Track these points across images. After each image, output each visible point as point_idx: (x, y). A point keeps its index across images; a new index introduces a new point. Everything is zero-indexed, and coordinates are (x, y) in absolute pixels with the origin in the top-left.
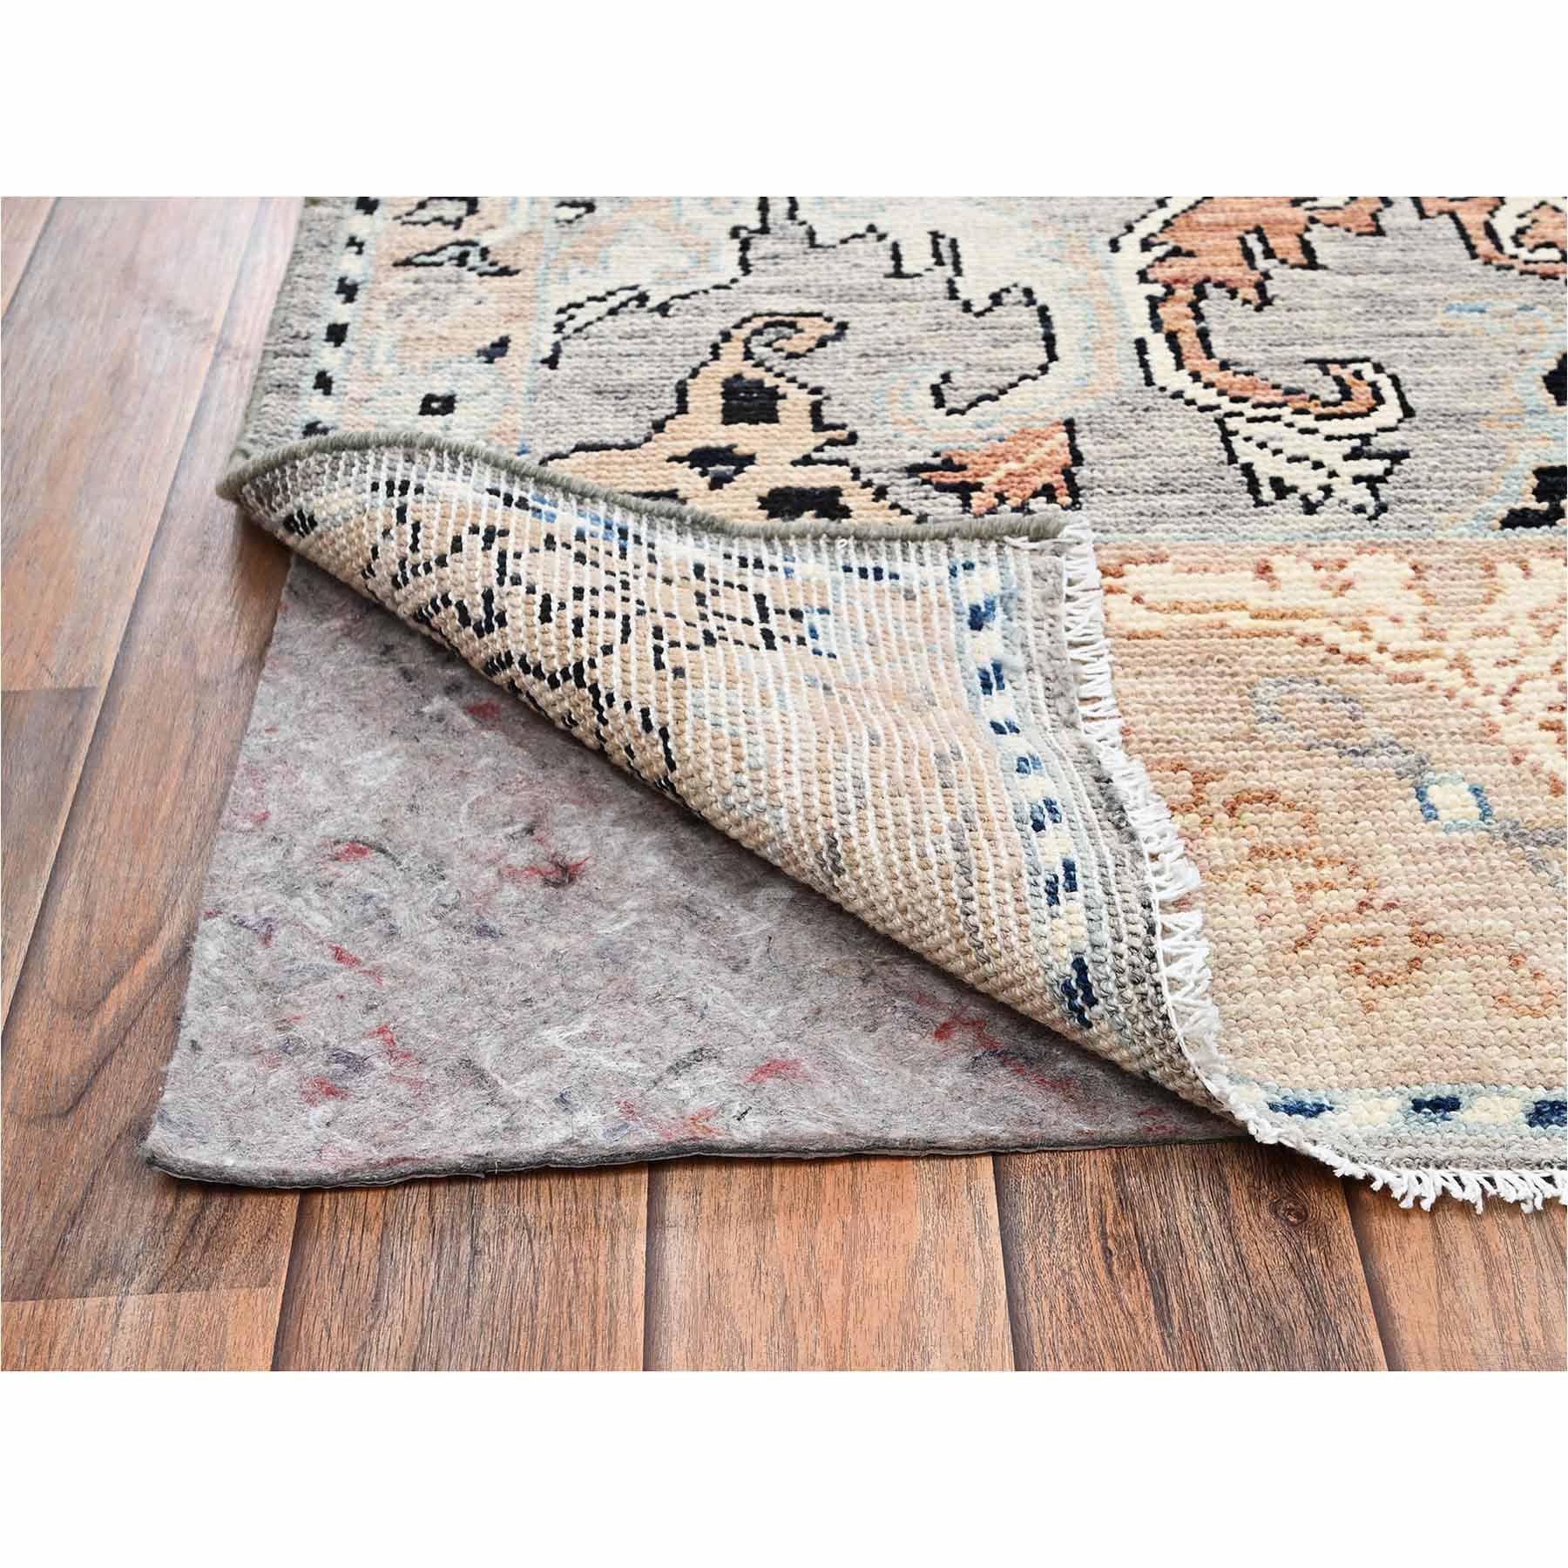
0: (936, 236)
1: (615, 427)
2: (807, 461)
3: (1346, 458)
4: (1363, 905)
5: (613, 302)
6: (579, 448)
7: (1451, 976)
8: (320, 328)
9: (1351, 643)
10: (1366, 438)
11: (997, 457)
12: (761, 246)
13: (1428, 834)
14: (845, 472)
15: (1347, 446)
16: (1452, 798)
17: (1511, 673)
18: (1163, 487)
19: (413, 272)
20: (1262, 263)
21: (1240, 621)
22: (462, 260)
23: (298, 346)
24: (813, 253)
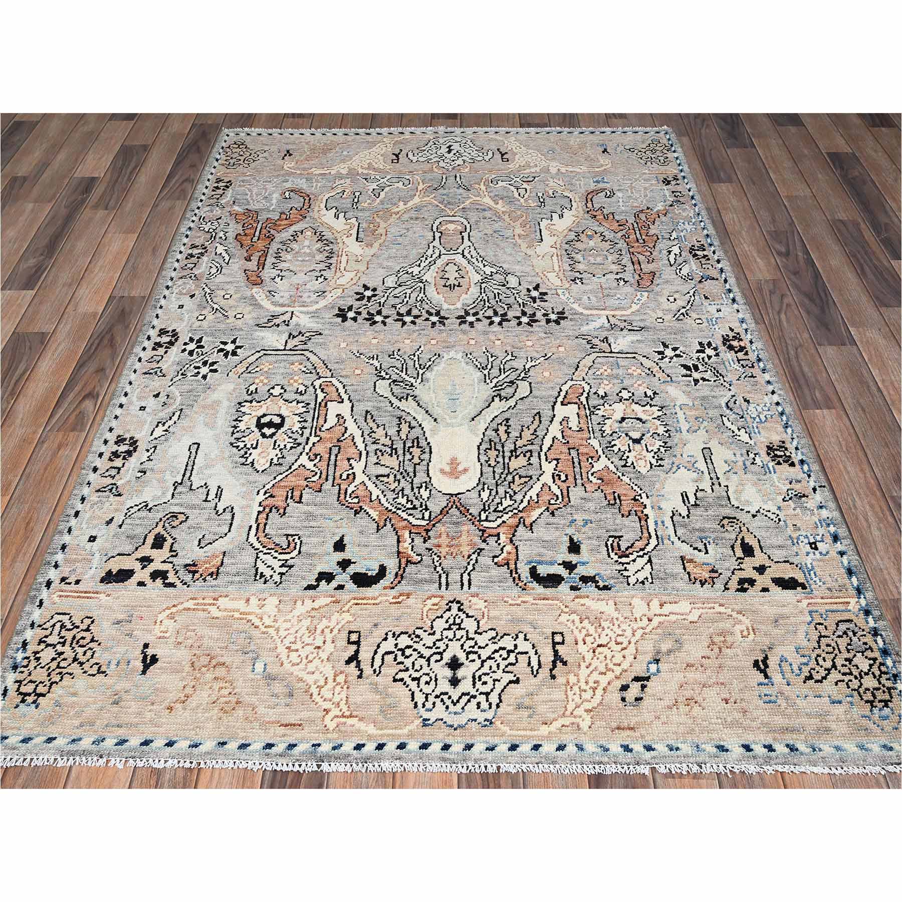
0: (219, 487)
1: (128, 548)
2: (164, 562)
3: (280, 567)
4: (230, 693)
5: (140, 506)
6: (119, 554)
7: (240, 712)
8: (73, 512)
9: (257, 622)
10: (287, 560)
11: (205, 562)
12: (180, 489)
13: (251, 676)
14: (171, 565)
15: (281, 563)
16: (259, 667)
17: (287, 632)
18: (238, 574)
19: (100, 493)
20: (289, 501)
21: (237, 615)
22: (111, 490)
23: (66, 519)
24: (191, 492)
